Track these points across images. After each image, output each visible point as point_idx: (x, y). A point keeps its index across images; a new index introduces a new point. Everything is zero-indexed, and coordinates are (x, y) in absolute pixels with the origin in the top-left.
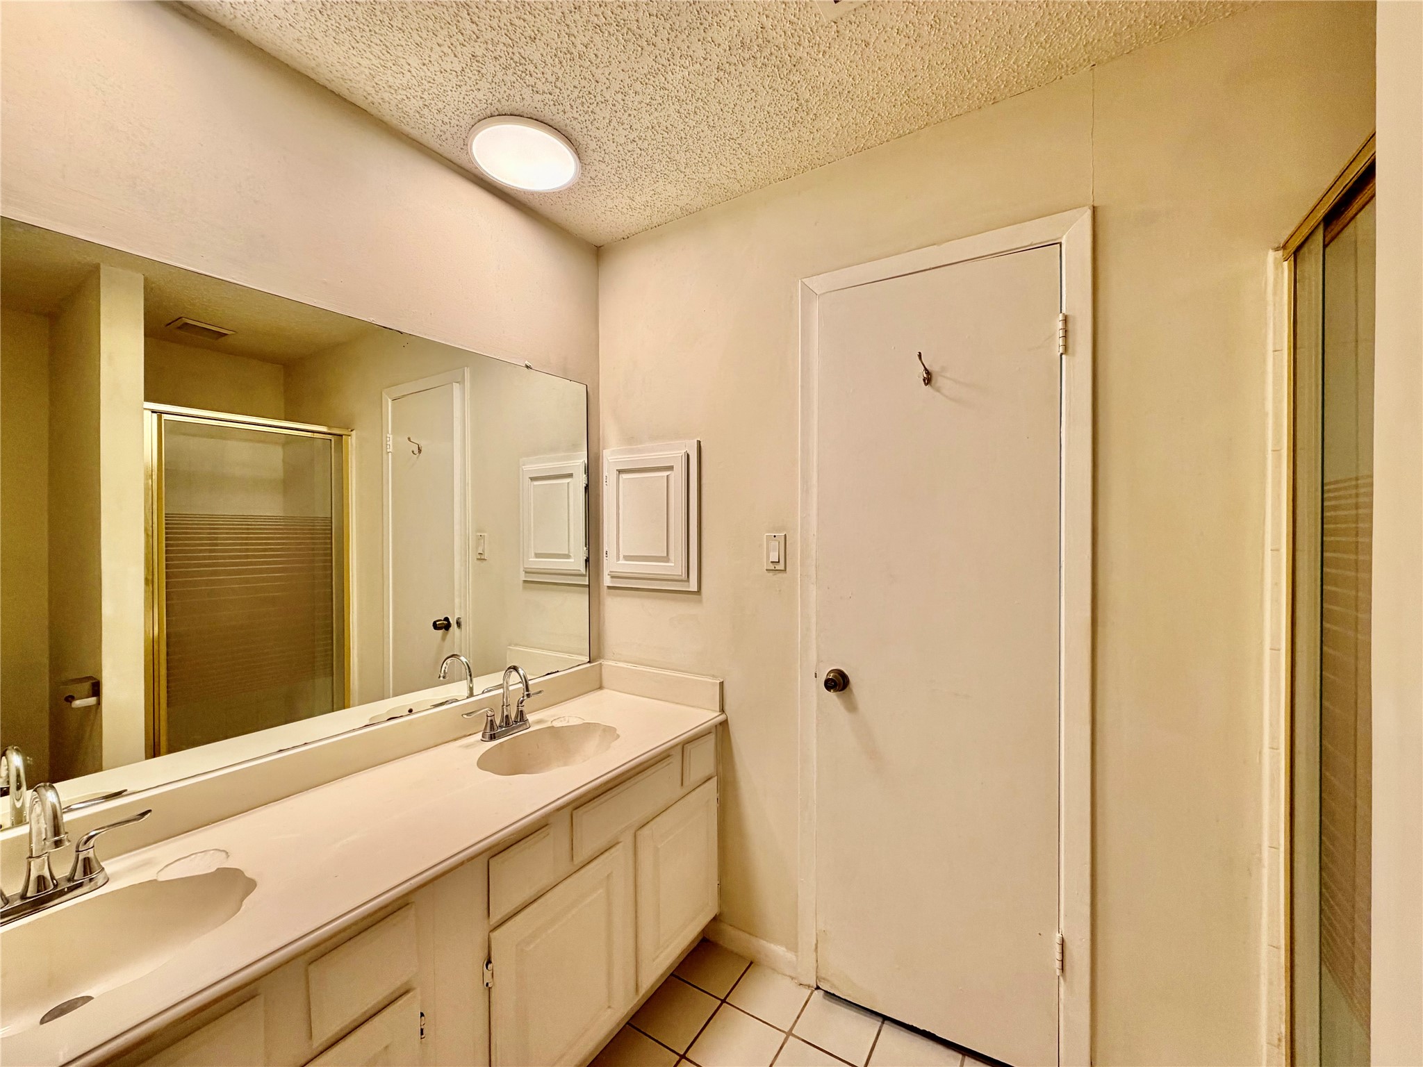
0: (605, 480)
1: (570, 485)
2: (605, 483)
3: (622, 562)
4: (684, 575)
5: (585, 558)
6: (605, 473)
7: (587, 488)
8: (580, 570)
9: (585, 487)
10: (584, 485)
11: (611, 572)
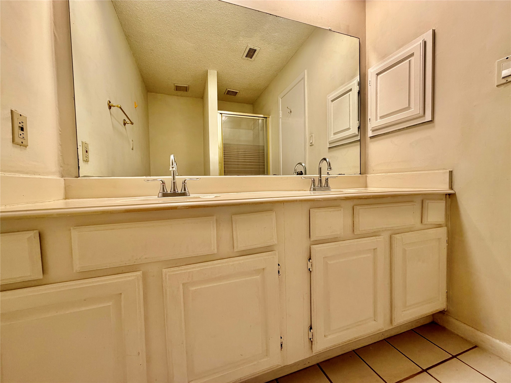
0: (369, 83)
1: (350, 95)
2: (369, 85)
3: (379, 120)
4: (421, 113)
5: (358, 126)
6: (369, 79)
7: (359, 93)
8: (355, 133)
9: (358, 92)
10: (358, 91)
11: (372, 128)
